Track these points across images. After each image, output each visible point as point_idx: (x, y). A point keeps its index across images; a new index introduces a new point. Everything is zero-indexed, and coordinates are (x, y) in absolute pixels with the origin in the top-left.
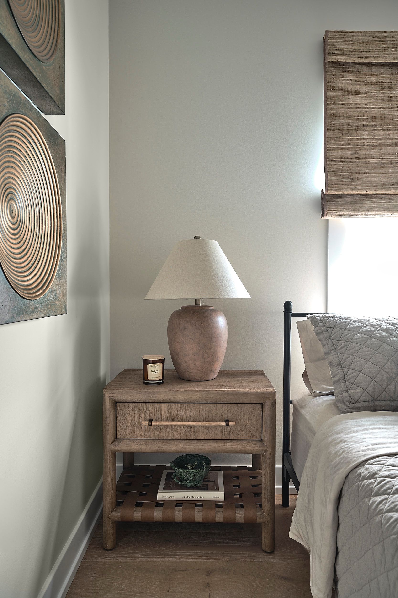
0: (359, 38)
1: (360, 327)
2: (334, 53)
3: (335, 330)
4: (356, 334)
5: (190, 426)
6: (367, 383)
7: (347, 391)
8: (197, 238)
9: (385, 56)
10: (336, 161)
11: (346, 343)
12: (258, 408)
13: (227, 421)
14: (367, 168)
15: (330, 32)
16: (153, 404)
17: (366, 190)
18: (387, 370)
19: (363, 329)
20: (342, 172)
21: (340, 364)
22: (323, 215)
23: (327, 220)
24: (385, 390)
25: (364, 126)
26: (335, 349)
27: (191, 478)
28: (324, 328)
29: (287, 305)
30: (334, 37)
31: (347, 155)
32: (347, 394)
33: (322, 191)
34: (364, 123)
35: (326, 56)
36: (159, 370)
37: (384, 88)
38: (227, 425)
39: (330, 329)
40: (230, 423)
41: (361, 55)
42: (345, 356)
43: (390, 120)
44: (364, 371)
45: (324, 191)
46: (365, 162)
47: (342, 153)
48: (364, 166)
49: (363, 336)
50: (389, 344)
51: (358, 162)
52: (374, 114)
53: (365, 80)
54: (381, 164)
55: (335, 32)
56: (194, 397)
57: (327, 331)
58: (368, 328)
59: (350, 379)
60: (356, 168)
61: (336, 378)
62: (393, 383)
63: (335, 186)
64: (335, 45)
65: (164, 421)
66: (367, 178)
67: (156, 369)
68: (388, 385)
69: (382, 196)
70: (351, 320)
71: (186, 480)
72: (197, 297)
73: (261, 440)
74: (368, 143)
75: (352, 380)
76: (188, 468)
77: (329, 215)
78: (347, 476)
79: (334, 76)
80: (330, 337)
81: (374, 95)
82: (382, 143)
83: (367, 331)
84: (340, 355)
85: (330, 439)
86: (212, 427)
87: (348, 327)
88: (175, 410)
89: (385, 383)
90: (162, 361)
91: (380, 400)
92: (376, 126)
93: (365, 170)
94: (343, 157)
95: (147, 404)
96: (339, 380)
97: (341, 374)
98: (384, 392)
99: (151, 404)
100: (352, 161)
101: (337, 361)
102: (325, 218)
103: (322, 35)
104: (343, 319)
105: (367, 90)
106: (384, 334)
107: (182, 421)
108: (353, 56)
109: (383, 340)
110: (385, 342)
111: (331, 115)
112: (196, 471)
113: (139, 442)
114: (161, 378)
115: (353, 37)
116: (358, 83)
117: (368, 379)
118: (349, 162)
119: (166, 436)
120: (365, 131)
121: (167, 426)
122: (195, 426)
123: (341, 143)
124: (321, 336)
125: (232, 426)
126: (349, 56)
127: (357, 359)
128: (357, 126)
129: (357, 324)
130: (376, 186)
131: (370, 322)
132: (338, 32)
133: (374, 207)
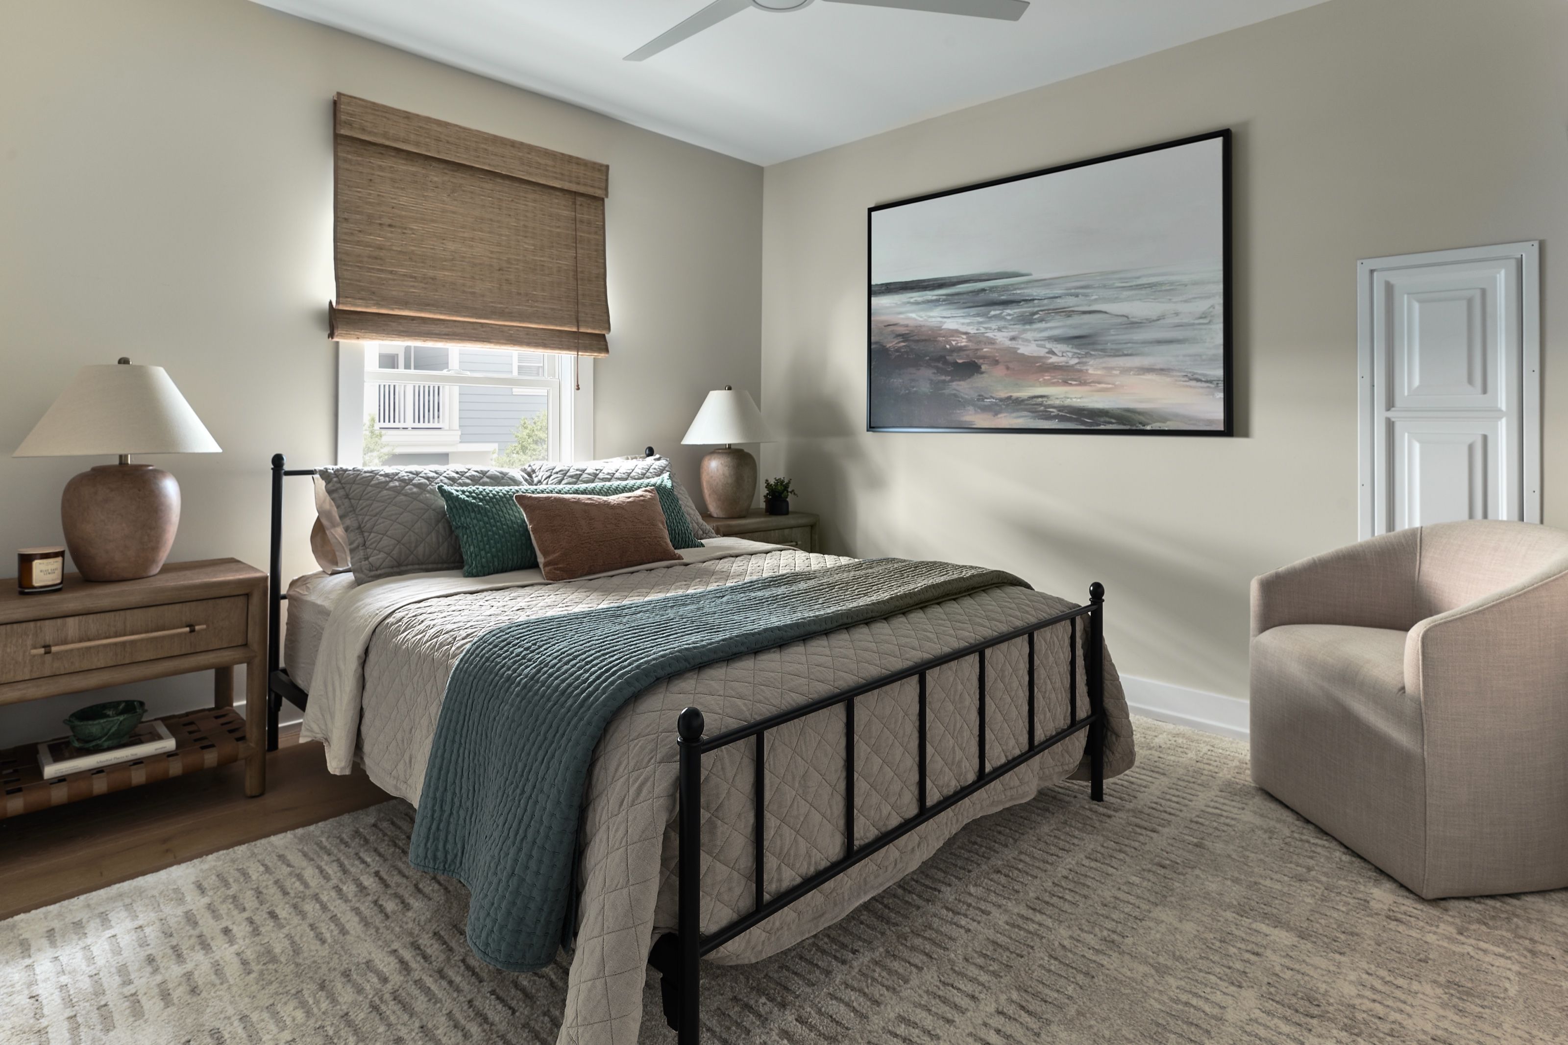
0: (384, 114)
1: (387, 483)
2: (350, 124)
3: (355, 487)
4: (380, 492)
5: (124, 643)
6: (391, 547)
7: (367, 559)
8: (124, 361)
9: (417, 144)
10: (351, 266)
11: (369, 502)
12: (241, 602)
13: (191, 626)
14: (394, 280)
15: (344, 95)
16: (51, 621)
17: (392, 309)
18: (416, 531)
19: (391, 484)
20: (359, 281)
21: (359, 528)
22: (331, 335)
23: (337, 343)
24: (412, 553)
25: (390, 226)
26: (354, 510)
27: (113, 730)
28: (339, 485)
29: (278, 461)
30: (349, 104)
31: (365, 259)
32: (367, 562)
33: (331, 303)
34: (389, 221)
35: (338, 126)
36: (56, 569)
37: (416, 182)
38: (192, 631)
39: (347, 487)
40: (197, 628)
41: (385, 135)
42: (367, 518)
43: (424, 224)
44: (389, 533)
45: (334, 304)
46: (391, 272)
47: (359, 256)
48: (390, 276)
49: (390, 493)
50: (421, 501)
51: (382, 271)
52: (404, 213)
53: (391, 167)
54: (412, 277)
55: (351, 97)
56: (133, 599)
57: (343, 488)
58: (397, 484)
59: (371, 544)
60: (379, 278)
61: (355, 545)
62: (422, 545)
63: (349, 299)
64: (351, 115)
65: (73, 642)
66: (394, 293)
67: (50, 567)
68: (416, 547)
69: (413, 318)
70: (377, 474)
71: (100, 738)
72: (123, 452)
73: (245, 645)
74: (394, 248)
75: (374, 545)
76: (108, 716)
77: (341, 336)
78: (374, 631)
79: (348, 152)
80: (347, 496)
81: (403, 189)
82: (413, 251)
83: (396, 486)
84: (360, 518)
85: (352, 609)
86: (163, 637)
87: (373, 482)
88: (93, 624)
89: (413, 545)
90: (61, 554)
91: (407, 565)
92: (405, 229)
93: (391, 282)
94: (361, 262)
95: (39, 623)
96: (358, 547)
97: (360, 540)
98: (412, 556)
99: (47, 622)
100: (373, 269)
101: (355, 525)
102: (336, 339)
103: (331, 95)
104: (365, 472)
105: (393, 180)
106: (415, 490)
107: (107, 638)
108: (375, 134)
109: (414, 497)
110: (415, 499)
111: (345, 202)
112: (121, 718)
113: (20, 686)
114: (59, 581)
115: (375, 110)
116: (381, 168)
117: (393, 542)
118: (370, 270)
119: (77, 667)
120: (392, 232)
121: (78, 649)
122: (133, 642)
123: (358, 243)
124: (335, 495)
125: (199, 631)
126: (370, 133)
127: (380, 521)
128: (381, 224)
129: (382, 479)
130: (406, 304)
131: (400, 475)
132: (355, 98)
133: (403, 331)
